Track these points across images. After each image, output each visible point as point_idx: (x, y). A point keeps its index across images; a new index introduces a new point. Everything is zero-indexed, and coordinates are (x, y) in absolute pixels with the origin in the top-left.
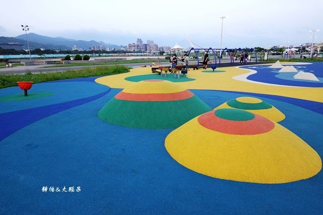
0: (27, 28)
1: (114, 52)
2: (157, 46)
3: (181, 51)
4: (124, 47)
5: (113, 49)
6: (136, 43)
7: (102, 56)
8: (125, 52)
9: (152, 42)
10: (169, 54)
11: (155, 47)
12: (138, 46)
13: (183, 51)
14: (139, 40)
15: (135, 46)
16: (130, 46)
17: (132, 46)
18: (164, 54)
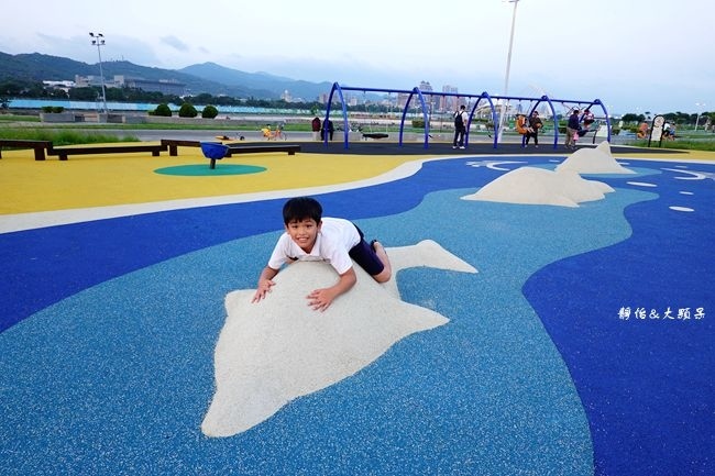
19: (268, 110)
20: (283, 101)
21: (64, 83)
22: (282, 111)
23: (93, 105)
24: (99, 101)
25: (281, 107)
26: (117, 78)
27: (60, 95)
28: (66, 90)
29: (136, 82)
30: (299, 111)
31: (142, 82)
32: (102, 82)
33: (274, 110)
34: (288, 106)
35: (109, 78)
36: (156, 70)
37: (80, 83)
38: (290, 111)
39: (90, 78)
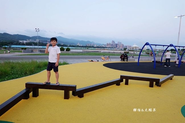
0: (38, 30)
1: (98, 47)
2: (123, 45)
3: (137, 49)
4: (104, 45)
5: (98, 46)
6: (111, 43)
7: (89, 49)
8: (104, 48)
9: (121, 43)
10: (130, 50)
11: (121, 46)
12: (112, 45)
13: (139, 48)
14: (113, 42)
15: (110, 45)
16: (108, 44)
17: (108, 45)
18: (127, 50)
19: (75, 48)
20: (78, 45)
21: (24, 41)
22: (78, 48)
23: (31, 47)
24: (33, 45)
25: (78, 47)
26: (37, 40)
27: (23, 44)
28: (25, 43)
29: (42, 41)
30: (82, 48)
31: (43, 41)
32: (33, 41)
33: (76, 48)
34: (80, 47)
35: (35, 40)
36: (47, 38)
37: (28, 41)
38: (80, 48)
39: (31, 40)
